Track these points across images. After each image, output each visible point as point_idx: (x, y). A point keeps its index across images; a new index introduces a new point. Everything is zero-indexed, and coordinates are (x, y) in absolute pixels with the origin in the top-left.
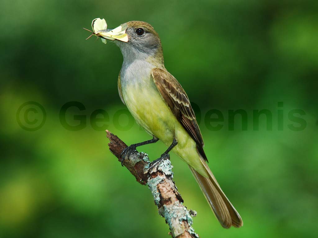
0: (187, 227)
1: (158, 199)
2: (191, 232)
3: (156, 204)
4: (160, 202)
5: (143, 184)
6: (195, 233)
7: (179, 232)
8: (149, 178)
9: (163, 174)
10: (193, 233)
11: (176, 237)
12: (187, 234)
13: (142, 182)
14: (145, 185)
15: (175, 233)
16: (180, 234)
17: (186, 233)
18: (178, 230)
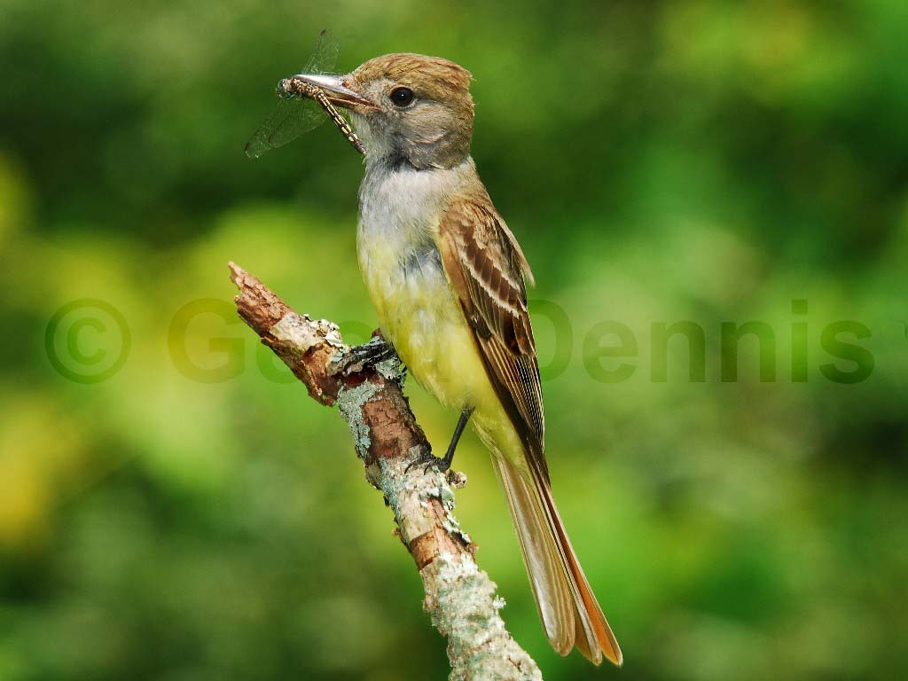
0: (441, 515)
1: (366, 442)
2: (450, 529)
3: (359, 454)
4: (368, 450)
5: (325, 403)
6: (461, 531)
7: (419, 529)
8: (342, 387)
9: (377, 378)
10: (456, 530)
11: (413, 541)
12: (439, 534)
13: (324, 397)
14: (331, 406)
15: (408, 530)
16: (422, 533)
17: (437, 530)
18: (417, 523)
